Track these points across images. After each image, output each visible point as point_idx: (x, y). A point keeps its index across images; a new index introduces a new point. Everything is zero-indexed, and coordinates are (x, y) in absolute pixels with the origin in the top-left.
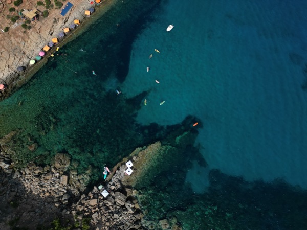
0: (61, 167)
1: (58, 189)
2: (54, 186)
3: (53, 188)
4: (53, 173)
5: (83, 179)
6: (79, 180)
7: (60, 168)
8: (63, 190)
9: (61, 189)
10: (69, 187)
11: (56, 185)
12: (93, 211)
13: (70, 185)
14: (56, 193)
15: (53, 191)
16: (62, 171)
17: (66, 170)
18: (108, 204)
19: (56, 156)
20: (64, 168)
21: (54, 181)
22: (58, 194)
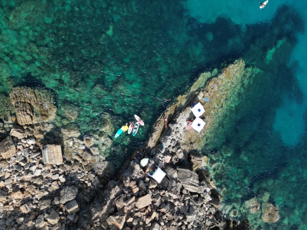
0: (35, 122)
1: (41, 177)
2: (28, 172)
3: (28, 177)
4: (16, 141)
5: (95, 146)
6: (87, 150)
7: (32, 126)
8: (56, 177)
9: (50, 175)
10: (68, 168)
11: (33, 168)
12: (148, 221)
13: (68, 163)
14: (38, 187)
15: (30, 183)
16: (41, 132)
17: (49, 128)
18: (170, 197)
19: (11, 95)
20: (43, 124)
21: (25, 160)
22: (46, 189)
